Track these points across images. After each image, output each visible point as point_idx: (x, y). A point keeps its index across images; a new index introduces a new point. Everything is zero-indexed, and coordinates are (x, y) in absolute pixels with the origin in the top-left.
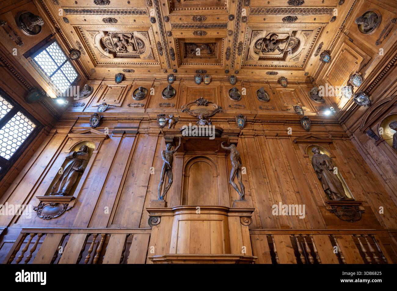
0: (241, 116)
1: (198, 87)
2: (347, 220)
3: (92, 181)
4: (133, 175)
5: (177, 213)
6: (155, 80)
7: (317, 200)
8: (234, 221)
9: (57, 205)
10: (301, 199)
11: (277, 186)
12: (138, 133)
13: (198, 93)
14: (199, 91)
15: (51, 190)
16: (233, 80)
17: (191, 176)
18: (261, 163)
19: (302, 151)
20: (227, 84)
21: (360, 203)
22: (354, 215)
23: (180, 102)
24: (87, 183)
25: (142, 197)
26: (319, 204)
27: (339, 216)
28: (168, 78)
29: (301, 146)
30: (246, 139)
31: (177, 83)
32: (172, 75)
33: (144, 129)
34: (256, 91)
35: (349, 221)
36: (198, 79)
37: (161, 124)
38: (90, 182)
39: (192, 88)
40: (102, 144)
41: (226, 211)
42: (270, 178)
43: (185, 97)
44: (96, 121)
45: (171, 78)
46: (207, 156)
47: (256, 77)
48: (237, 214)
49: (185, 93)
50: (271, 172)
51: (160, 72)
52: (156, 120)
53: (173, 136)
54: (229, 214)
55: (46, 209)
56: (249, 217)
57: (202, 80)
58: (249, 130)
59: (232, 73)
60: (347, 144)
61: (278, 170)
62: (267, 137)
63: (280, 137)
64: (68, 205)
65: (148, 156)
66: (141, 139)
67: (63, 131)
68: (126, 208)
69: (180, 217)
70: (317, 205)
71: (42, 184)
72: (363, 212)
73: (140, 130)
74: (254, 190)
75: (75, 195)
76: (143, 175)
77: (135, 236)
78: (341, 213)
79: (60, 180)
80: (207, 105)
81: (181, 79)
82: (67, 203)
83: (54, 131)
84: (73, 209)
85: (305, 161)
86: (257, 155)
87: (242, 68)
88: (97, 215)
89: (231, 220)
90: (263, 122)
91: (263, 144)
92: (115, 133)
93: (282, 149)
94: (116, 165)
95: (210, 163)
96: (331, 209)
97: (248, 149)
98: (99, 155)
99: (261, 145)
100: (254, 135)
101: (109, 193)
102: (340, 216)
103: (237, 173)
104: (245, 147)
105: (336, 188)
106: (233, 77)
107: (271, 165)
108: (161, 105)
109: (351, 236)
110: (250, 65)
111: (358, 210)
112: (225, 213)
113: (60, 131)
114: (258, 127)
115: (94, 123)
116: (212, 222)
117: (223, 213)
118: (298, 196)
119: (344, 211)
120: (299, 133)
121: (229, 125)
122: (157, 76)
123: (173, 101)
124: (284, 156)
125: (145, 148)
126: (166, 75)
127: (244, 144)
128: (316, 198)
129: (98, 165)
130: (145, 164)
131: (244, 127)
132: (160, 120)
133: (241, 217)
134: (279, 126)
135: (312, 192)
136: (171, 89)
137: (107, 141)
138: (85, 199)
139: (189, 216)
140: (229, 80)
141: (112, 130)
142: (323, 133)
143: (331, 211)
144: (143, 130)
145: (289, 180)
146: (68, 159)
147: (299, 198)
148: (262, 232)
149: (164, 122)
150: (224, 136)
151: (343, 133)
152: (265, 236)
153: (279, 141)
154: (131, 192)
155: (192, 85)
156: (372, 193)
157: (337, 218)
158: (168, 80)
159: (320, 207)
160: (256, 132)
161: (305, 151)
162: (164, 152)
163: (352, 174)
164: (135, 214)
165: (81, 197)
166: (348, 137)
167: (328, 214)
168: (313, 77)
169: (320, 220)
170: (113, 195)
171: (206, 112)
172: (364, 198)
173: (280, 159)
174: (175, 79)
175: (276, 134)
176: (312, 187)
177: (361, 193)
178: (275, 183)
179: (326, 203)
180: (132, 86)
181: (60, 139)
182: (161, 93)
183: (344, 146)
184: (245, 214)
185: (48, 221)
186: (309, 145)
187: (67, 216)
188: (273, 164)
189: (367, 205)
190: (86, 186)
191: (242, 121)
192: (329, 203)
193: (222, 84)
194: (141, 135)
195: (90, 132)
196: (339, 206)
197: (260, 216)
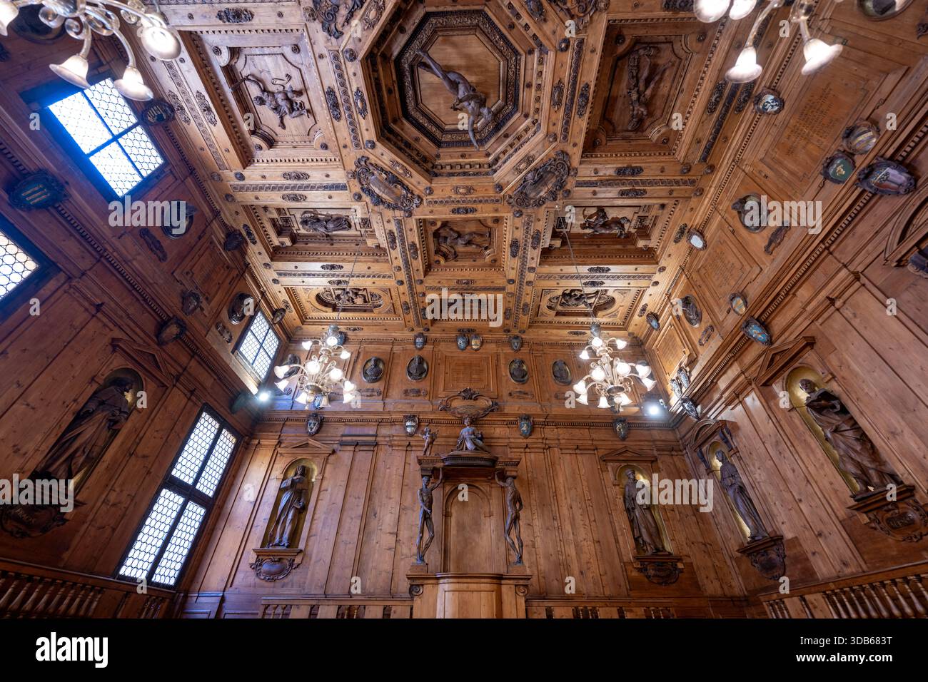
0: (527, 418)
1: (462, 355)
2: (658, 583)
3: (321, 525)
4: (375, 515)
5: (441, 581)
6: (394, 342)
7: (623, 553)
8: (507, 590)
9: (280, 560)
10: (601, 552)
11: (571, 531)
12: (377, 444)
13: (462, 368)
14: (464, 364)
15: (268, 539)
16: (516, 343)
17: (454, 514)
18: (552, 496)
19: (611, 475)
20: (508, 350)
21: (680, 560)
22: (668, 576)
23: (434, 384)
24: (314, 526)
25: (390, 549)
26: (625, 559)
27: (648, 577)
28: (415, 340)
29: (610, 465)
30: (532, 455)
31: (429, 347)
32: (421, 335)
33: (385, 437)
34: (552, 363)
35: (660, 584)
36: (461, 342)
37: (409, 430)
38: (318, 525)
39: (452, 357)
40: (327, 463)
41: (498, 579)
42: (563, 521)
43: (442, 377)
44: (315, 424)
45: (419, 340)
46: (477, 485)
47: (552, 338)
48: (511, 582)
49: (442, 367)
50: (565, 511)
51: (402, 330)
52: (401, 422)
53: (431, 466)
54: (503, 582)
55: (265, 567)
56: (526, 586)
57: (468, 343)
58: (537, 439)
59: (515, 332)
60: (678, 464)
61: (574, 507)
62: (564, 451)
63: (582, 452)
64: (294, 560)
65: (393, 485)
66: (381, 455)
67: (268, 442)
68: (370, 565)
69: (446, 587)
70: (621, 560)
71: (253, 530)
72: (681, 571)
73: (378, 439)
74: (538, 539)
75: (301, 546)
76: (389, 515)
77: (393, 608)
78: (651, 572)
79: (278, 522)
80: (476, 399)
81: (435, 342)
82: (293, 558)
83: (256, 442)
84: (301, 566)
85: (614, 491)
86: (546, 482)
87: (530, 327)
88: (335, 576)
89: (504, 589)
90: (557, 425)
91: (557, 462)
92: (343, 444)
93: (582, 473)
94: (350, 500)
95: (481, 494)
96: (639, 566)
97: (534, 472)
98: (325, 484)
99: (553, 464)
100: (544, 449)
101: (346, 544)
102: (650, 576)
103: (515, 523)
104: (530, 469)
105: (650, 535)
106: (517, 337)
107: (566, 498)
108: (406, 392)
109: (643, 609)
110: (543, 322)
111: (676, 568)
112: (498, 581)
113: (263, 442)
114: (550, 432)
115: (311, 429)
116: (483, 594)
117: (495, 581)
118: (598, 547)
119: (655, 570)
120: (610, 443)
121: (508, 430)
122: (398, 335)
123: (424, 385)
124: (585, 483)
125: (388, 470)
126: (412, 335)
127: (529, 464)
128: (622, 550)
129: (326, 497)
130: (390, 498)
131: (530, 435)
132: (408, 424)
133: (516, 585)
134: (582, 431)
135: (617, 541)
136: (421, 360)
137: (332, 458)
138: (315, 551)
139: (457, 586)
140: (509, 343)
141: (338, 438)
142: (646, 443)
143: (640, 570)
144: (382, 439)
145: (587, 523)
146: (282, 491)
147: (599, 550)
148: (541, 604)
149: (413, 426)
150: (499, 466)
151: (675, 443)
152: (544, 609)
153: (579, 458)
154: (375, 542)
155: (452, 352)
156: (698, 542)
157: (646, 580)
158: (415, 343)
159: (625, 565)
160: (547, 442)
161: (615, 476)
162: (421, 490)
163: (677, 512)
164: (384, 574)
165: (309, 549)
166: (681, 451)
167: (635, 574)
168: (642, 338)
169: (623, 583)
170: (351, 546)
171: (474, 412)
172: (686, 550)
173: (578, 489)
174: (425, 342)
175: (575, 447)
176: (619, 533)
177: (684, 543)
178: (568, 527)
179: (634, 557)
180: (359, 353)
181: (265, 455)
182: (405, 370)
183: (672, 467)
184: (521, 582)
185: (272, 584)
186: (623, 465)
187: (295, 576)
188: (568, 498)
189: (687, 560)
190: (313, 532)
191: (528, 425)
192: (636, 558)
193: (500, 350)
194: (380, 447)
195: (307, 445)
196: (650, 562)
197: (544, 578)
